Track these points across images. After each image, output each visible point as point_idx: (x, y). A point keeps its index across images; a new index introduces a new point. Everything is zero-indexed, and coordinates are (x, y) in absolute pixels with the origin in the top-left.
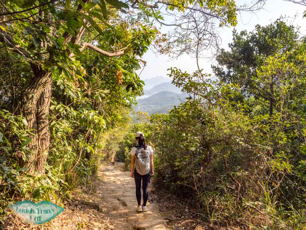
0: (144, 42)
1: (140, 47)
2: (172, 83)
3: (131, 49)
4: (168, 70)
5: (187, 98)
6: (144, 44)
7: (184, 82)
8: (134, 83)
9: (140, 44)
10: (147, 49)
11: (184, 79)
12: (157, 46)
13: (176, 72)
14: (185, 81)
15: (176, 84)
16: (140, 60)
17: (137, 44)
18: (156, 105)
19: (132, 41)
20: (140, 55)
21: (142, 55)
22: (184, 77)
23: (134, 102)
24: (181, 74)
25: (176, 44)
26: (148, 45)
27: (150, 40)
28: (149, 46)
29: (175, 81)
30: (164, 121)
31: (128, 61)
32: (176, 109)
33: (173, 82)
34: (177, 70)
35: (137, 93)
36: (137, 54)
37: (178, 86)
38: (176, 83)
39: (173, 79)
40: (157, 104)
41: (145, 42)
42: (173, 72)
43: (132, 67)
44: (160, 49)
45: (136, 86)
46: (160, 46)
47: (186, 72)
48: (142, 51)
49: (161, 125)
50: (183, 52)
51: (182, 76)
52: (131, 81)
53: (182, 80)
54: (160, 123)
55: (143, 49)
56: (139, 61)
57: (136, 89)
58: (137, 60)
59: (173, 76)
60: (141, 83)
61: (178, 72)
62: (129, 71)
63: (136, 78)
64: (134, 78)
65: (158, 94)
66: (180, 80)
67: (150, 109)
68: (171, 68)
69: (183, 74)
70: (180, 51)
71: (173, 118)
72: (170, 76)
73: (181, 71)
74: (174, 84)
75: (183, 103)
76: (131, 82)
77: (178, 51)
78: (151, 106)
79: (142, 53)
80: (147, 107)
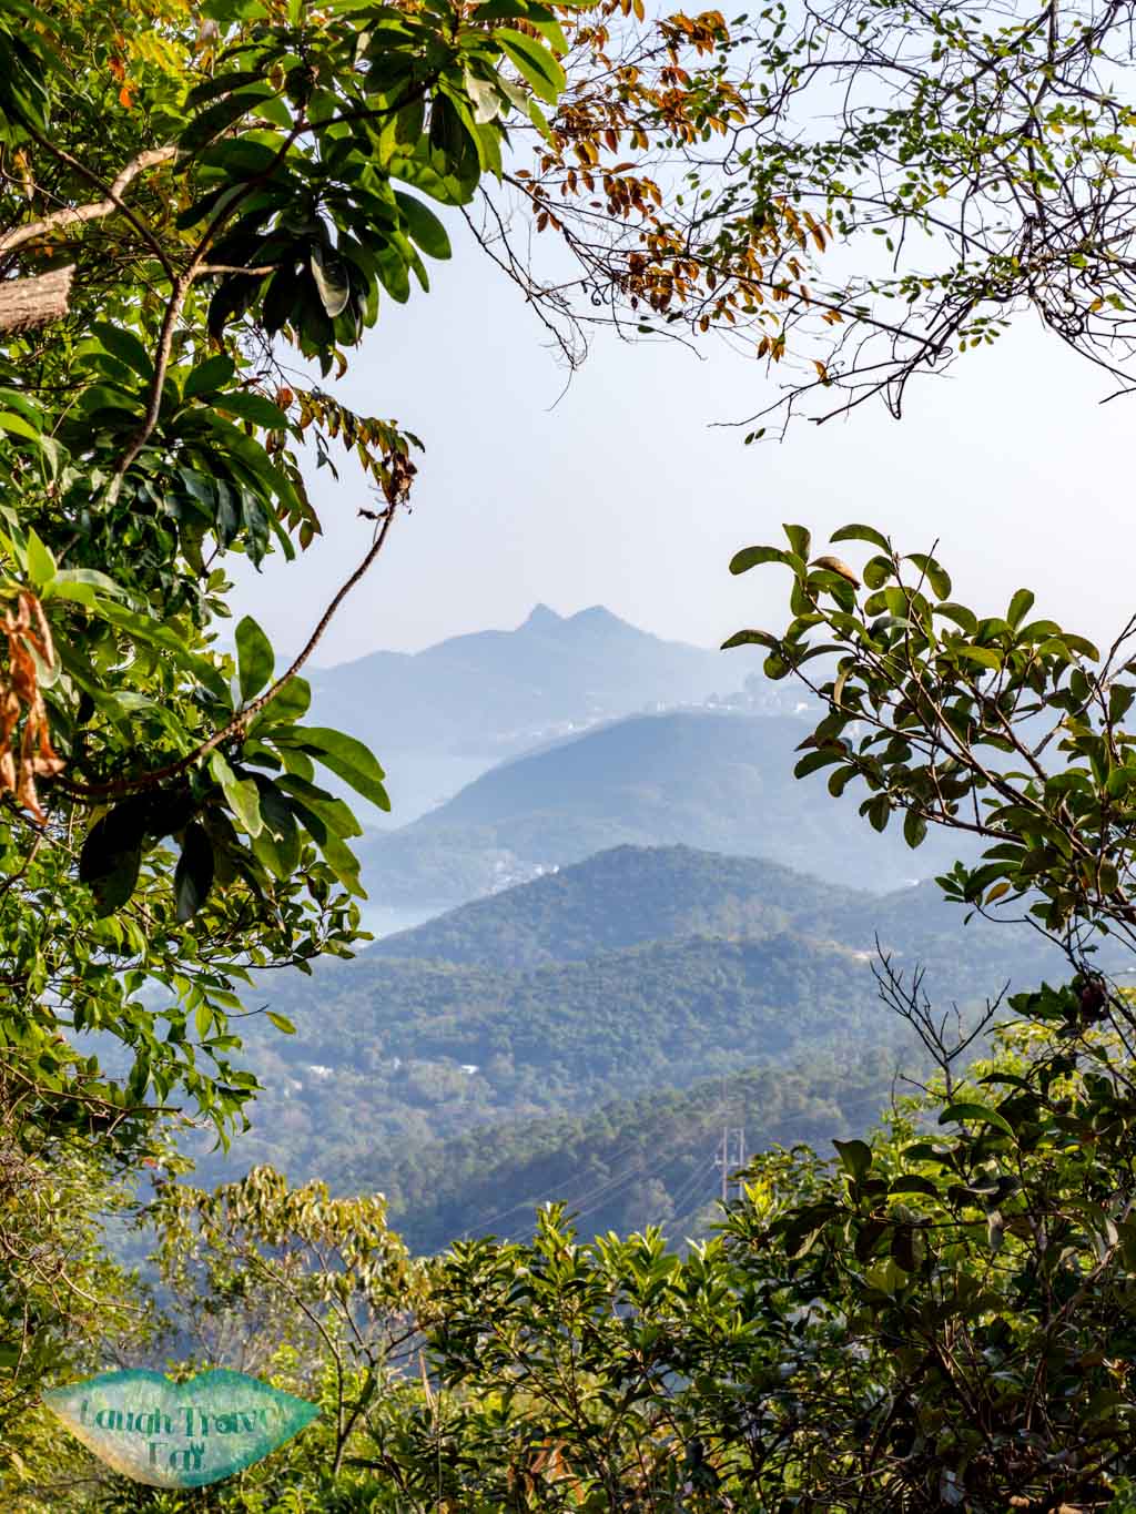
0: (387, 143)
1: (324, 212)
2: (802, 770)
3: (189, 238)
4: (745, 560)
5: (1028, 1005)
6: (383, 175)
7: (986, 756)
8: (220, 771)
9: (317, 171)
10: (437, 243)
11: (998, 708)
12: (583, 197)
13: (863, 595)
14: (1012, 744)
15: (859, 789)
16: (319, 405)
17: (278, 160)
18: (504, 1064)
19: (208, 124)
20: (322, 337)
21: (351, 339)
22: (991, 682)
23: (205, 1068)
24: (941, 625)
25: (883, 174)
26: (453, 183)
27: (482, 116)
28: (459, 200)
29: (853, 732)
30: (660, 1348)
31: (127, 430)
32: (863, 1187)
33: (824, 746)
34: (883, 568)
35: (241, 919)
36: (271, 323)
37: (898, 817)
38: (865, 767)
39: (822, 710)
40: (531, 1052)
41: (407, 134)
42: (826, 602)
43: (194, 518)
44: (625, 235)
45: (245, 817)
46: (626, 195)
47: (1023, 601)
48: (354, 275)
49: (603, 1416)
50: (984, 308)
51: (958, 666)
52: (173, 741)
53: (958, 720)
54: (590, 1385)
55: (376, 242)
56: (294, 414)
57: (244, 864)
58: (270, 412)
59: (824, 669)
60: (324, 777)
61: (910, 603)
62: (145, 581)
63: (251, 683)
64: (222, 689)
65: (538, 885)
66: (931, 718)
67: (417, 1125)
68: (800, 536)
69: (985, 634)
70: (939, 293)
71: (800, 1312)
72: (785, 656)
73: (942, 583)
74: (836, 786)
75: (968, 1091)
76: (172, 761)
77: (912, 287)
78: (426, 1073)
79: (352, 311)
80: (365, 1093)
